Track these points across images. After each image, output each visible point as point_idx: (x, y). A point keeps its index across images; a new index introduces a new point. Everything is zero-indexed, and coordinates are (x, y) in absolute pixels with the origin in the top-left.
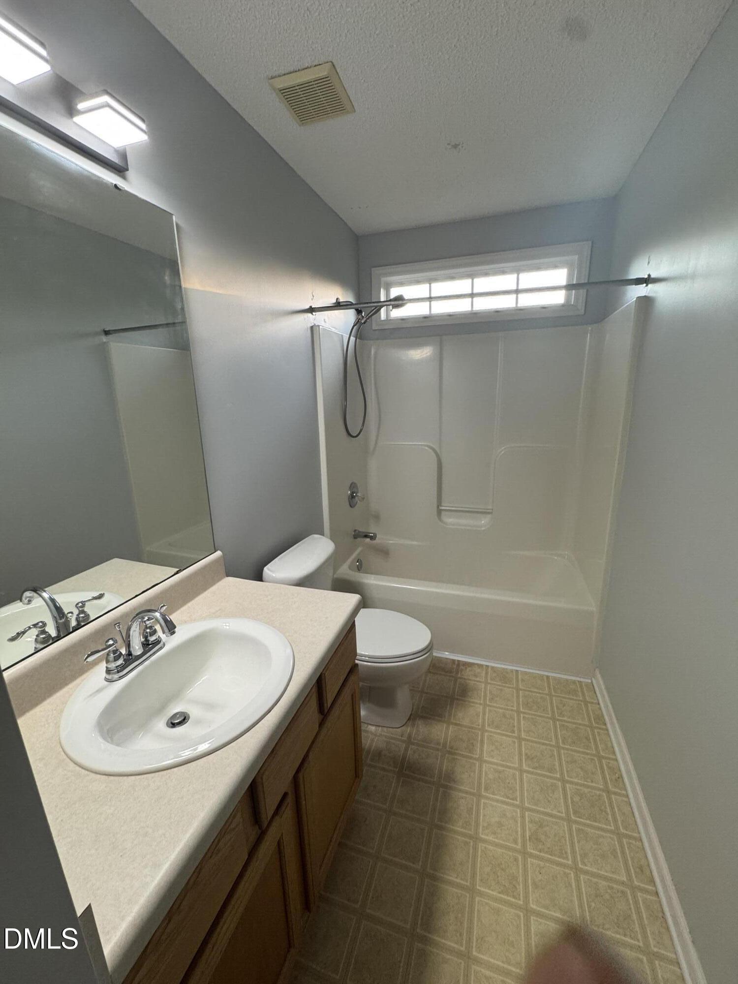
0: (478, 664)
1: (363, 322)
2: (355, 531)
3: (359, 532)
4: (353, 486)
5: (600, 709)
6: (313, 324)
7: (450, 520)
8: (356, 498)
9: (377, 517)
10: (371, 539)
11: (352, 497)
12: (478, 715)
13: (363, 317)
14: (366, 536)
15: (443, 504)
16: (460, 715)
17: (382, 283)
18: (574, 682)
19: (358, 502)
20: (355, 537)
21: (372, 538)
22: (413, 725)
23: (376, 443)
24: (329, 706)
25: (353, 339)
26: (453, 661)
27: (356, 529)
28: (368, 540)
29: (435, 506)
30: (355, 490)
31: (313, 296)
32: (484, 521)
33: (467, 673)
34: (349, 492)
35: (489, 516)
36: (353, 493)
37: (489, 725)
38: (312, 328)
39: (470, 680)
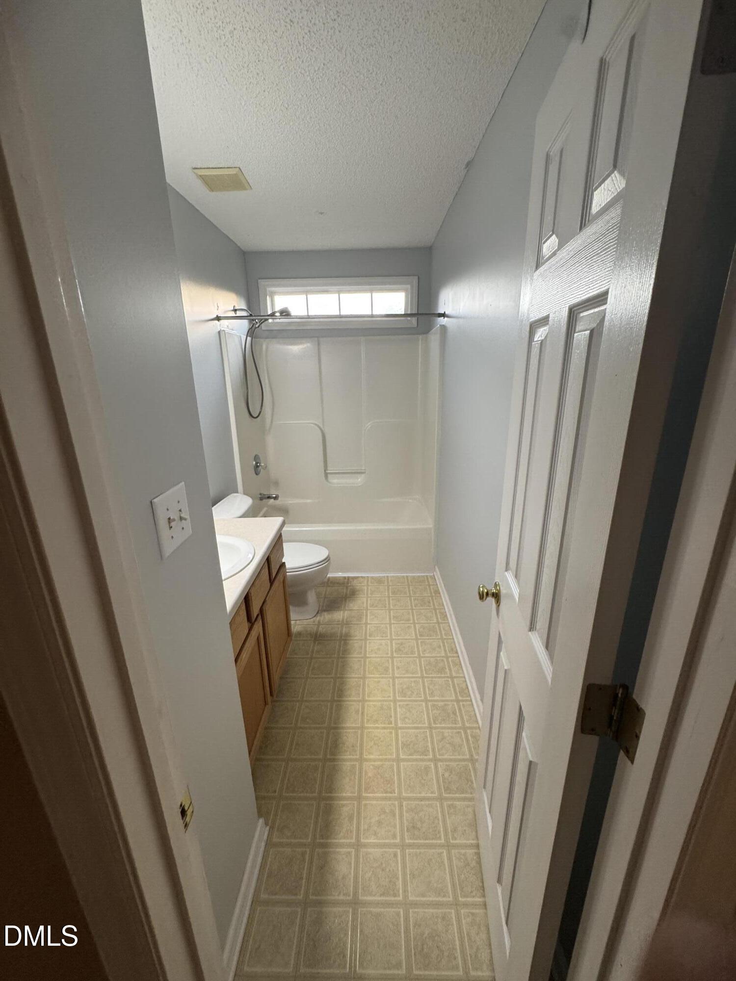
0: (362, 577)
1: (257, 326)
2: (261, 494)
3: (264, 495)
4: (256, 458)
5: (438, 587)
6: (219, 330)
7: (335, 481)
8: (260, 467)
9: (276, 483)
10: (274, 499)
11: (257, 467)
12: (363, 603)
13: (257, 323)
14: (269, 497)
15: (328, 469)
16: (351, 605)
17: (268, 292)
18: (423, 576)
19: (262, 470)
20: (261, 499)
21: (276, 498)
22: (321, 616)
23: (272, 422)
24: (274, 577)
25: (249, 339)
26: (345, 578)
27: (262, 492)
28: (272, 500)
29: (323, 471)
30: (258, 461)
31: (218, 307)
32: (360, 480)
33: (355, 582)
34: (254, 463)
35: (363, 475)
36: (257, 463)
37: (370, 607)
38: (219, 332)
39: (357, 586)
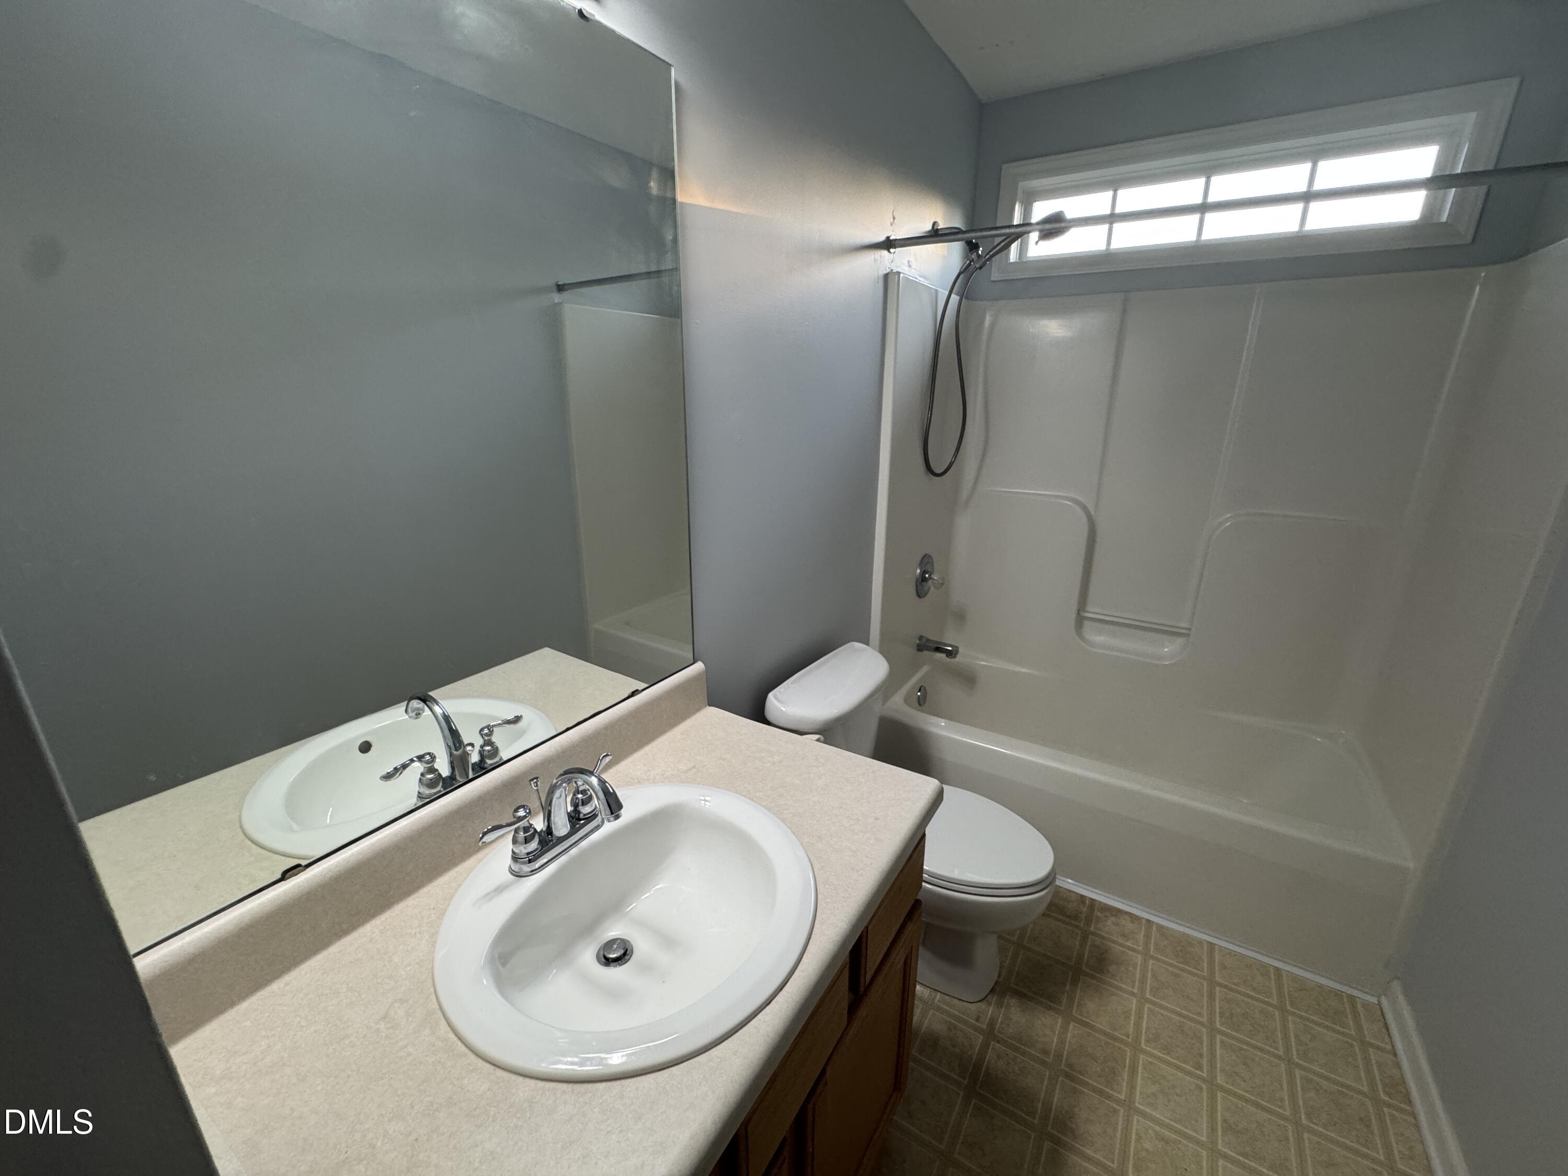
0: (1127, 913)
1: (978, 266)
2: (921, 638)
3: (928, 640)
4: (926, 562)
5: (1398, 1066)
6: (888, 270)
7: (1099, 639)
8: (930, 582)
9: (961, 617)
10: (947, 656)
11: (923, 580)
12: (1127, 1016)
13: (979, 256)
14: (938, 649)
15: (1089, 608)
16: (1091, 1006)
17: (1020, 192)
18: (1338, 995)
19: (932, 588)
20: (920, 648)
21: (950, 654)
22: (999, 1004)
23: (974, 488)
25: (955, 298)
26: (1083, 897)
27: (923, 635)
28: (943, 655)
29: (1075, 608)
30: (929, 568)
31: (894, 218)
32: (1169, 649)
33: (1109, 926)
34: (919, 571)
35: (1180, 641)
36: (924, 572)
37: (1148, 1041)
38: (886, 276)
39: (1114, 942)
